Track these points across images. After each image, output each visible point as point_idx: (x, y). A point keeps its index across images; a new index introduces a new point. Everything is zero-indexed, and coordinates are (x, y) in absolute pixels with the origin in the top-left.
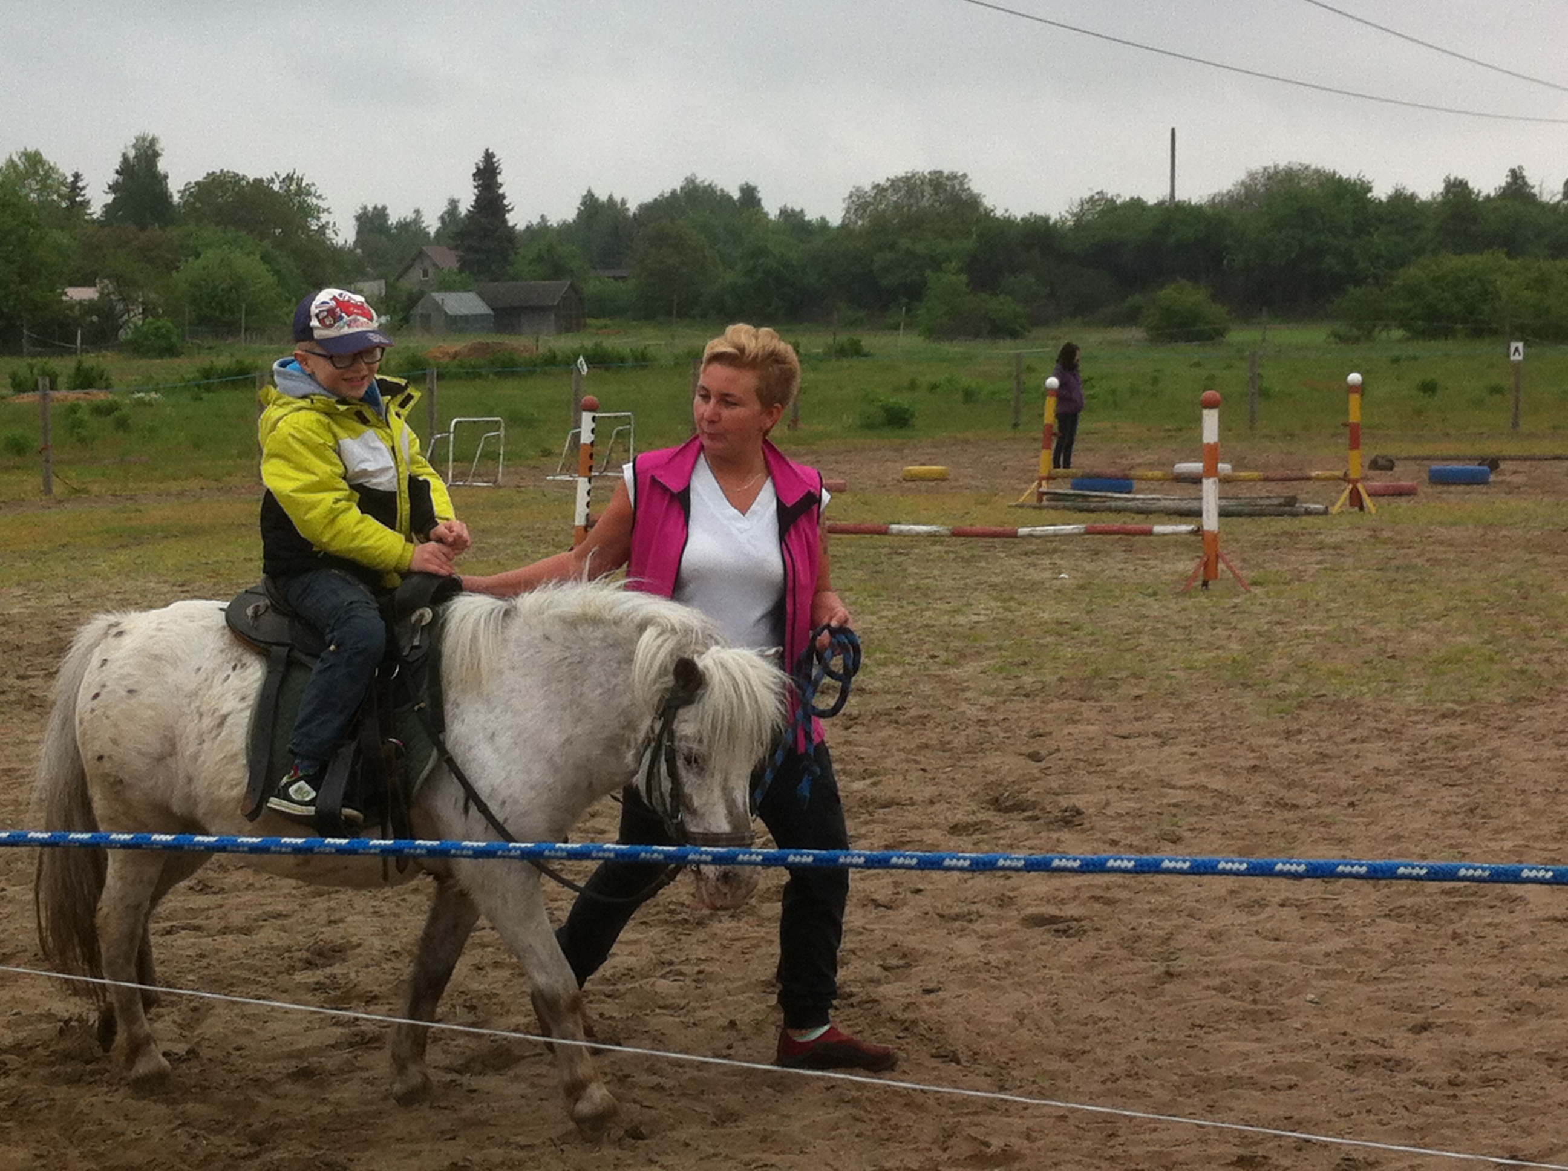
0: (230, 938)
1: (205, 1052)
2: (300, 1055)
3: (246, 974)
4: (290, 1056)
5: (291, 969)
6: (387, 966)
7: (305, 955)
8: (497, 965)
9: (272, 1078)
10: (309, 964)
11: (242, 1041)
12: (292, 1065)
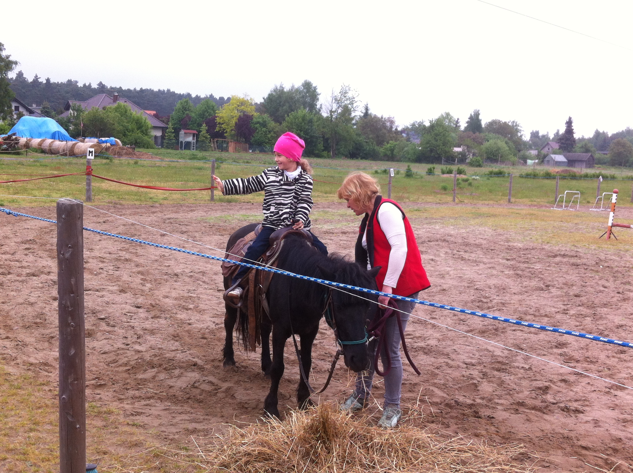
0: (532, 335)
1: (534, 369)
2: (561, 374)
3: (540, 347)
4: (558, 374)
5: (551, 348)
6: (580, 351)
7: (555, 344)
8: (613, 357)
9: (555, 380)
10: (556, 347)
11: (544, 367)
12: (560, 378)
